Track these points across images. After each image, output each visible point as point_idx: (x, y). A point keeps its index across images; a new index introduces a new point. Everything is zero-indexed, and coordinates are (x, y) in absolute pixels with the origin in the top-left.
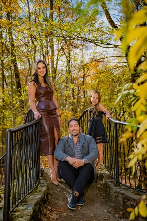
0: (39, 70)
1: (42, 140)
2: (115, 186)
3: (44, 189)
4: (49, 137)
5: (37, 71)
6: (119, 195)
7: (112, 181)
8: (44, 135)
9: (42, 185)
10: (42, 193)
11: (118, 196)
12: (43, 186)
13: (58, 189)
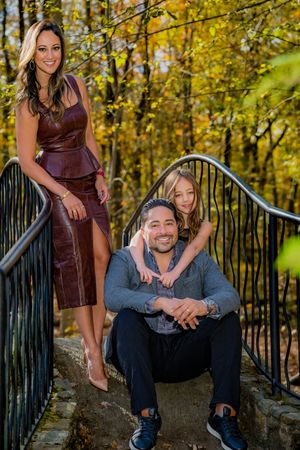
0: (41, 55)
1: (58, 266)
2: (270, 396)
3: (70, 407)
4: (77, 254)
5: (35, 55)
6: (283, 426)
7: (258, 382)
8: (61, 249)
9: (64, 395)
10: (66, 423)
11: (277, 428)
12: (66, 399)
13: (104, 403)
